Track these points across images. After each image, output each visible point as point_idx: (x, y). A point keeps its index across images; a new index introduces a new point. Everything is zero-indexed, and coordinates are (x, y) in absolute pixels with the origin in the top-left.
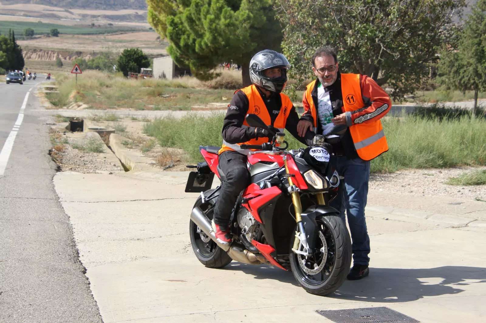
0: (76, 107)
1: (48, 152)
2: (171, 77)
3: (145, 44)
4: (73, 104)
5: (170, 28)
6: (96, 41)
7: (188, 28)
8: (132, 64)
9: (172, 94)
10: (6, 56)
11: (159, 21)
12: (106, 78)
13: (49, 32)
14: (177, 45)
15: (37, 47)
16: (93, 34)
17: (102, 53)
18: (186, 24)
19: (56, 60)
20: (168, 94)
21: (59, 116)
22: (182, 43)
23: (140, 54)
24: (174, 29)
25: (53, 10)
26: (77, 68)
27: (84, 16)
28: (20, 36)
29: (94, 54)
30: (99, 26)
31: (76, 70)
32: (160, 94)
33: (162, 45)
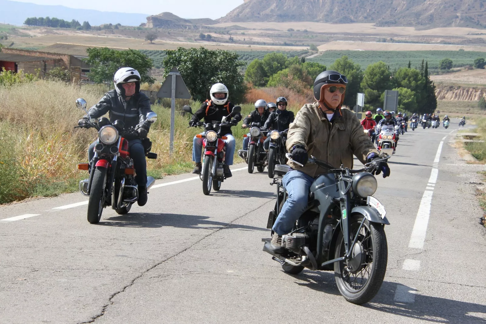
1: (479, 221)
13: (472, 63)
15: (454, 84)
19: (478, 101)
28: (433, 70)
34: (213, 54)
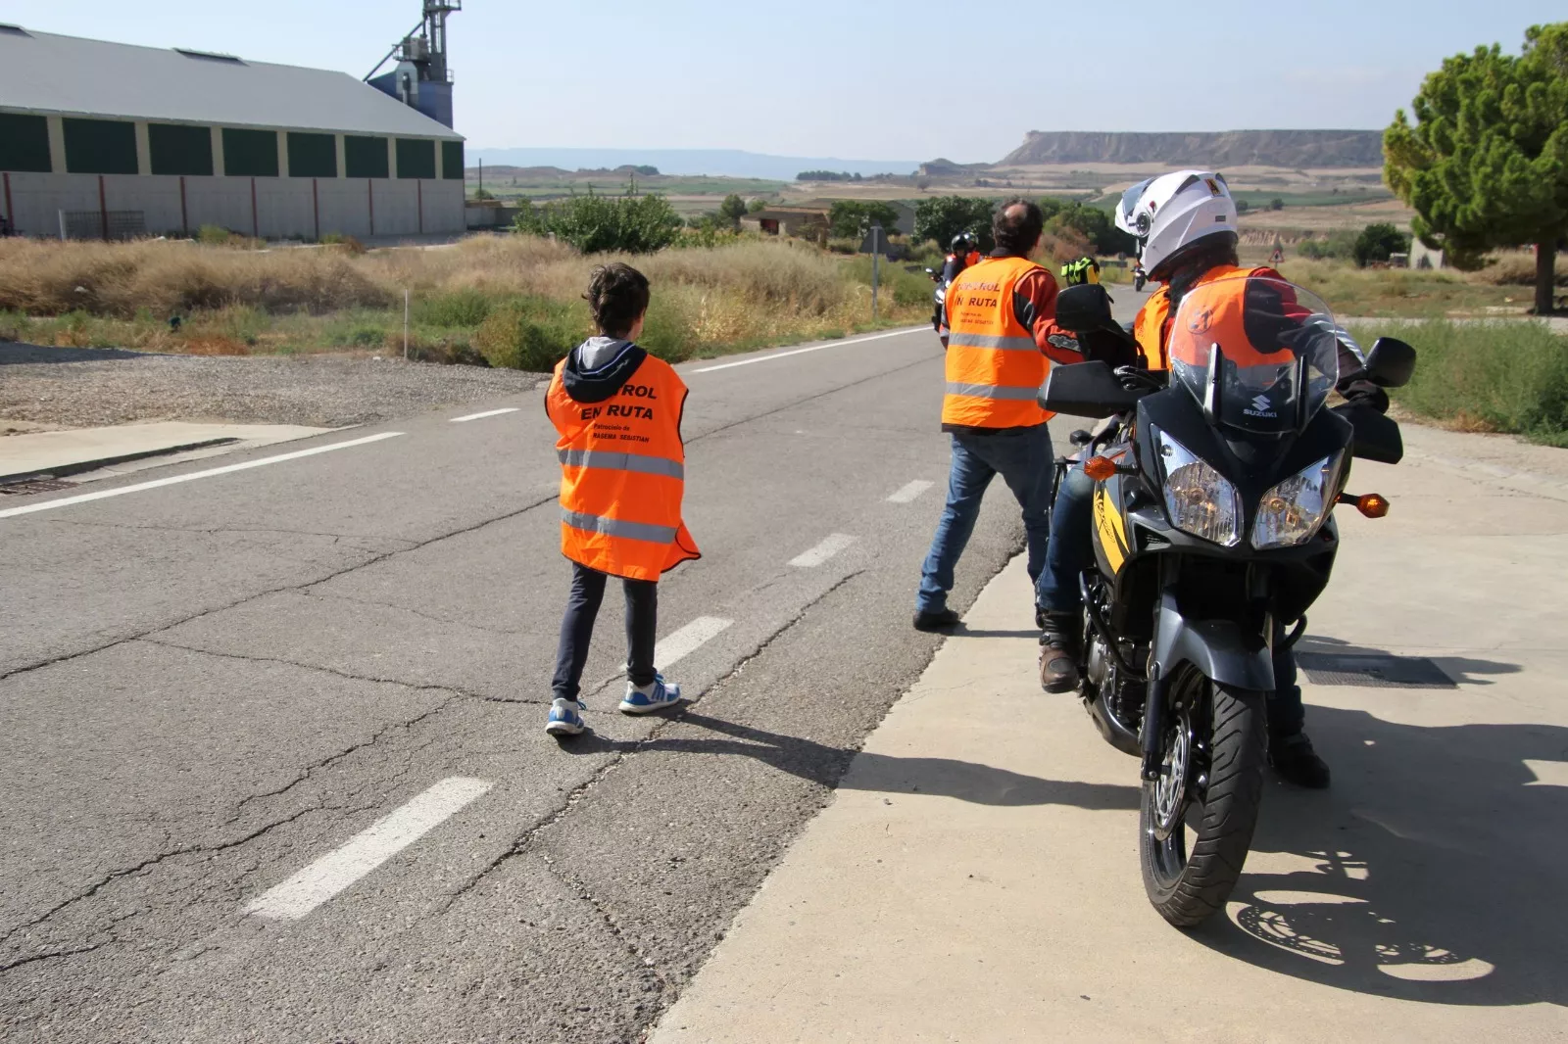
2: (1438, 266)
5: (1416, 190)
6: (1336, 215)
7: (1447, 189)
8: (1377, 247)
9: (1423, 293)
11: (1401, 180)
14: (1426, 214)
16: (1333, 204)
18: (1444, 183)
20: (1416, 293)
22: (1433, 213)
23: (1391, 231)
24: (1422, 191)
25: (1279, 173)
27: (1324, 179)
29: (1330, 233)
30: (1345, 192)
32: (1403, 293)
34: (967, 202)
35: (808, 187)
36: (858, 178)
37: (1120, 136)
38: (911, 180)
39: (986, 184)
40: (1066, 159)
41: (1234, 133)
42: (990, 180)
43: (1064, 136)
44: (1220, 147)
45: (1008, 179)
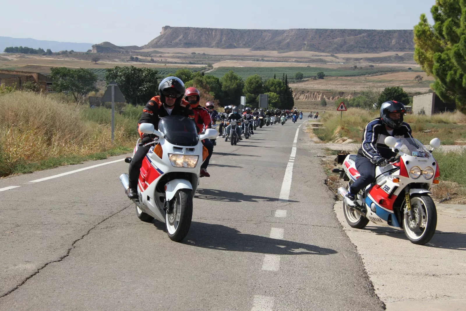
0: (341, 141)
1: (324, 181)
2: (431, 113)
3: (403, 83)
4: (338, 139)
5: (436, 65)
6: (357, 82)
7: (456, 64)
9: (433, 130)
10: (279, 97)
11: (426, 58)
12: (368, 115)
13: (316, 75)
14: (443, 80)
15: (305, 89)
16: (355, 75)
17: (363, 93)
18: (453, 60)
19: (320, 101)
20: (429, 129)
21: (328, 150)
22: (448, 79)
23: (400, 92)
24: (440, 65)
25: (321, 56)
26: (342, 106)
27: (348, 59)
28: (291, 80)
29: (355, 94)
30: (361, 68)
31: (342, 107)
32: (421, 130)
33: (420, 84)
34: (140, 70)
35: (13, 57)
36: (50, 53)
37: (222, 31)
38: (87, 55)
39: (137, 60)
40: (188, 45)
41: (292, 30)
42: (140, 57)
43: (186, 30)
44: (284, 39)
45: (152, 57)
